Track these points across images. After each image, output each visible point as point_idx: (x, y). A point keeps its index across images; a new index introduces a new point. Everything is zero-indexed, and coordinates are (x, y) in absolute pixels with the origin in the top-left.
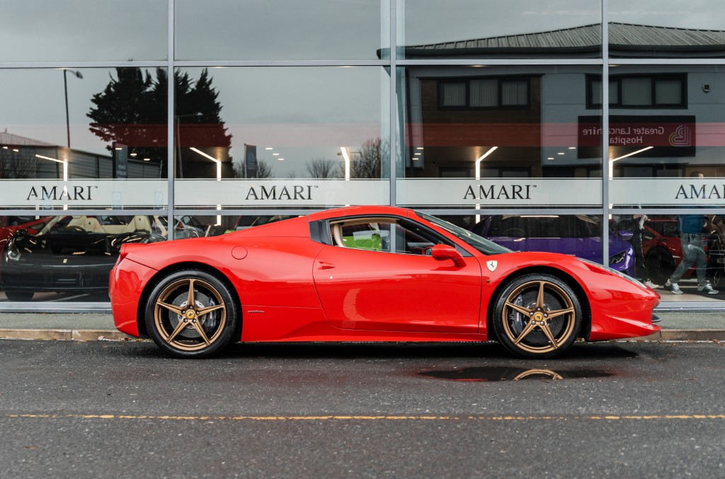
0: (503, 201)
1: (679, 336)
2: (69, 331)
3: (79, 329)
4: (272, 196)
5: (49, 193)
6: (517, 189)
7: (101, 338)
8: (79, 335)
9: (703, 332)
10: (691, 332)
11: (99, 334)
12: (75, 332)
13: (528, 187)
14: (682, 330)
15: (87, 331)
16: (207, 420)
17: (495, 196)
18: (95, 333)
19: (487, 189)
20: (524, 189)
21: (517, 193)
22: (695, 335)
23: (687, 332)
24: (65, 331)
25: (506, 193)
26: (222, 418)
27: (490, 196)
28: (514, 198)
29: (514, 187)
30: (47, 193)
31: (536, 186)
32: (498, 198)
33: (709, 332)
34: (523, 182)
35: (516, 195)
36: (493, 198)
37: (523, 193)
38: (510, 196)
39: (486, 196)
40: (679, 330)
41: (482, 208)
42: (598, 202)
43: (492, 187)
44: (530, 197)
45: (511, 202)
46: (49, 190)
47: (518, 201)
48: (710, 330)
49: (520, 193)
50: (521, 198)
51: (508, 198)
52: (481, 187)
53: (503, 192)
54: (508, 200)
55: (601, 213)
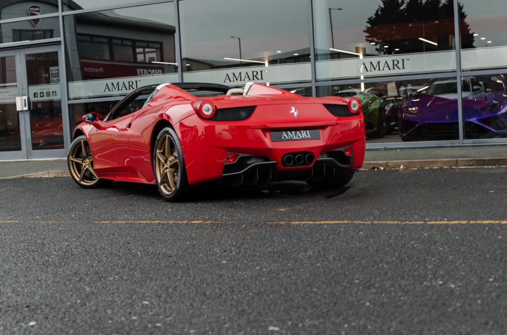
0: (386, 72)
1: (470, 163)
4: (239, 79)
5: (115, 86)
6: (396, 63)
9: (489, 160)
10: (480, 160)
13: (403, 60)
14: (473, 159)
17: (381, 68)
19: (375, 64)
20: (401, 62)
21: (396, 65)
22: (482, 162)
23: (476, 160)
27: (377, 68)
28: (394, 69)
30: (114, 87)
31: (408, 60)
32: (383, 70)
33: (493, 160)
34: (399, 57)
35: (395, 67)
36: (379, 70)
37: (400, 65)
38: (391, 67)
40: (471, 159)
41: (364, 78)
43: (379, 62)
44: (405, 67)
45: (392, 72)
46: (115, 85)
47: (397, 71)
48: (495, 158)
49: (398, 65)
50: (399, 68)
51: (389, 69)
52: (371, 63)
53: (386, 65)
54: (390, 71)
55: (455, 76)
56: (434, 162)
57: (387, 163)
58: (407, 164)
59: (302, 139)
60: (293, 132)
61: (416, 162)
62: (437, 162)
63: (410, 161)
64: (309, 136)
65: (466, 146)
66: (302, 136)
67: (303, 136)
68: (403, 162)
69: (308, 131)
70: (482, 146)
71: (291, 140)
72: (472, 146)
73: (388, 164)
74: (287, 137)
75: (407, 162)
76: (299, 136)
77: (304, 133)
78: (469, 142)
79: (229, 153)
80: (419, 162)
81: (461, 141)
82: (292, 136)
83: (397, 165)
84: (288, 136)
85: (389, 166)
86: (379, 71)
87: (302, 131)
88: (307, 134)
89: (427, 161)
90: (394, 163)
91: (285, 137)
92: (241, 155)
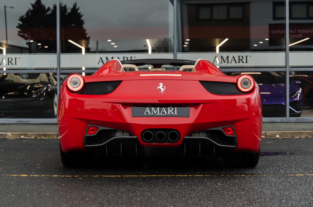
0: (233, 64)
2: (5, 133)
3: (11, 132)
6: (241, 58)
7: (22, 137)
8: (11, 135)
11: (21, 135)
12: (9, 134)
13: (246, 56)
15: (15, 133)
16: (79, 177)
17: (229, 62)
18: (19, 134)
19: (225, 58)
20: (245, 58)
21: (241, 60)
24: (3, 133)
25: (235, 60)
26: (86, 176)
27: (226, 61)
28: (239, 62)
29: (239, 56)
31: (251, 56)
32: (231, 63)
34: (244, 54)
35: (240, 61)
36: (228, 62)
37: (244, 60)
38: (237, 61)
39: (224, 62)
42: (283, 64)
43: (228, 57)
44: (247, 62)
45: (238, 65)
47: (241, 64)
49: (242, 60)
50: (243, 62)
51: (236, 62)
52: (222, 57)
53: (233, 59)
54: (236, 63)
55: (285, 70)
56: (301, 133)
57: (265, 133)
58: (280, 134)
59: (167, 116)
60: (158, 108)
61: (288, 133)
62: (303, 133)
63: (283, 132)
64: (176, 113)
65: (291, 122)
66: (167, 112)
67: (169, 113)
68: (278, 133)
69: (176, 108)
70: (303, 122)
71: (155, 116)
72: (296, 122)
73: (267, 134)
74: (149, 113)
75: (281, 133)
76: (164, 113)
77: (171, 109)
78: (294, 119)
79: (89, 125)
80: (290, 133)
81: (288, 118)
82: (155, 112)
83: (273, 135)
84: (151, 112)
85: (267, 135)
86: (228, 64)
87: (169, 108)
88: (174, 111)
89: (295, 133)
90: (271, 133)
91: (147, 113)
92: (101, 128)
